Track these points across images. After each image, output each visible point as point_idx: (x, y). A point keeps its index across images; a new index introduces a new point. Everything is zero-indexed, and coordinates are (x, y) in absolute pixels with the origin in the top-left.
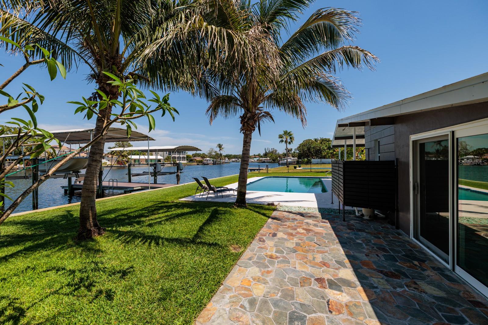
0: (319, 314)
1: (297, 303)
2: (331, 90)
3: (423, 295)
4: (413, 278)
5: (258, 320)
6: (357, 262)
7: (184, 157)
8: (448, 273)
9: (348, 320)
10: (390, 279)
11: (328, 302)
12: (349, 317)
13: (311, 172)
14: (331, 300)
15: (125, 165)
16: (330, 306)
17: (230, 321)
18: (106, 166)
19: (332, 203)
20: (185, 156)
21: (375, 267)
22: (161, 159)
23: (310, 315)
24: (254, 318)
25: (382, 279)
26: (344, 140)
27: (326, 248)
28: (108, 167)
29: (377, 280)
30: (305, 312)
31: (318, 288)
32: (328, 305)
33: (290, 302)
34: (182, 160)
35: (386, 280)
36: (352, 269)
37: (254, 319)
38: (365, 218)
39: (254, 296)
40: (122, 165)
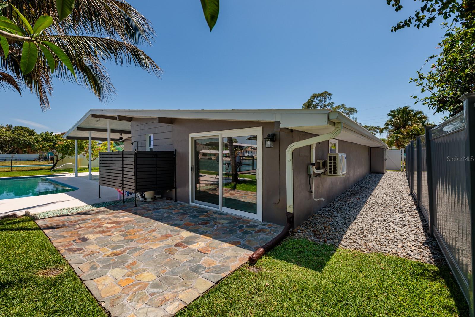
0: (203, 258)
1: (185, 263)
2: (97, 78)
3: (224, 225)
4: (213, 220)
5: (178, 288)
6: (182, 226)
8: (219, 213)
9: (217, 251)
10: (207, 225)
11: (199, 251)
12: (215, 250)
13: (12, 171)
14: (199, 249)
16: (202, 252)
17: (161, 307)
19: (100, 197)
21: (194, 224)
23: (201, 262)
24: (173, 291)
25: (204, 227)
26: (89, 132)
27: (151, 227)
29: (202, 228)
30: (196, 263)
31: (183, 249)
32: (200, 252)
33: (180, 266)
35: (206, 227)
36: (185, 230)
37: (175, 290)
38: (148, 200)
39: (151, 282)
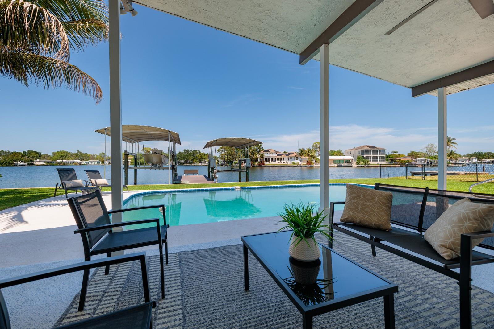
7: (382, 157)
15: (312, 165)
18: (296, 165)
20: (385, 156)
22: (351, 159)
28: (298, 166)
34: (373, 161)
40: (310, 165)
